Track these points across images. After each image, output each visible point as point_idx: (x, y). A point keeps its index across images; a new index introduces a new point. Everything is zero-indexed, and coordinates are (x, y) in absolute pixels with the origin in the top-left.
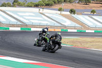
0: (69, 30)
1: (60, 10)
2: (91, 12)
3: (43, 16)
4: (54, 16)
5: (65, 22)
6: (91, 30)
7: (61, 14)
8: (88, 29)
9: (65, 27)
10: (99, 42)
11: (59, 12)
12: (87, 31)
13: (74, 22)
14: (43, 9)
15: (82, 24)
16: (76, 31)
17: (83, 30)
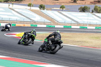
0: (38, 26)
1: (30, 5)
2: (61, 8)
3: (12, 11)
4: (24, 11)
5: (35, 17)
6: (60, 25)
7: (30, 10)
8: (58, 25)
9: (35, 22)
10: (68, 37)
11: (29, 8)
12: (56, 26)
13: (43, 17)
14: (13, 4)
15: (52, 19)
16: (45, 26)
17: (52, 26)
